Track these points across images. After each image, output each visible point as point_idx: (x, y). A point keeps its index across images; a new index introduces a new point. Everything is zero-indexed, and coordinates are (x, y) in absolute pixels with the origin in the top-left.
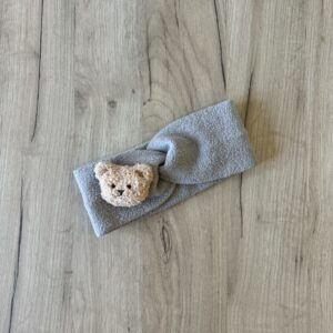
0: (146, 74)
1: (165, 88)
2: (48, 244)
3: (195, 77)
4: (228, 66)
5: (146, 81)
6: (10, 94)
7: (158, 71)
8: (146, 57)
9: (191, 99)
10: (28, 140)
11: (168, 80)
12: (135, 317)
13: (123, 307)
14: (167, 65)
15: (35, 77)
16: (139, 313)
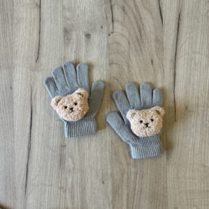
0: (110, 16)
1: (123, 24)
2: (50, 128)
3: (143, 17)
4: (164, 9)
5: (110, 20)
6: (21, 32)
7: (118, 13)
8: (109, 4)
9: (140, 31)
10: (34, 61)
11: (124, 19)
12: (107, 174)
13: (99, 168)
14: (124, 9)
15: (38, 20)
16: (109, 172)
